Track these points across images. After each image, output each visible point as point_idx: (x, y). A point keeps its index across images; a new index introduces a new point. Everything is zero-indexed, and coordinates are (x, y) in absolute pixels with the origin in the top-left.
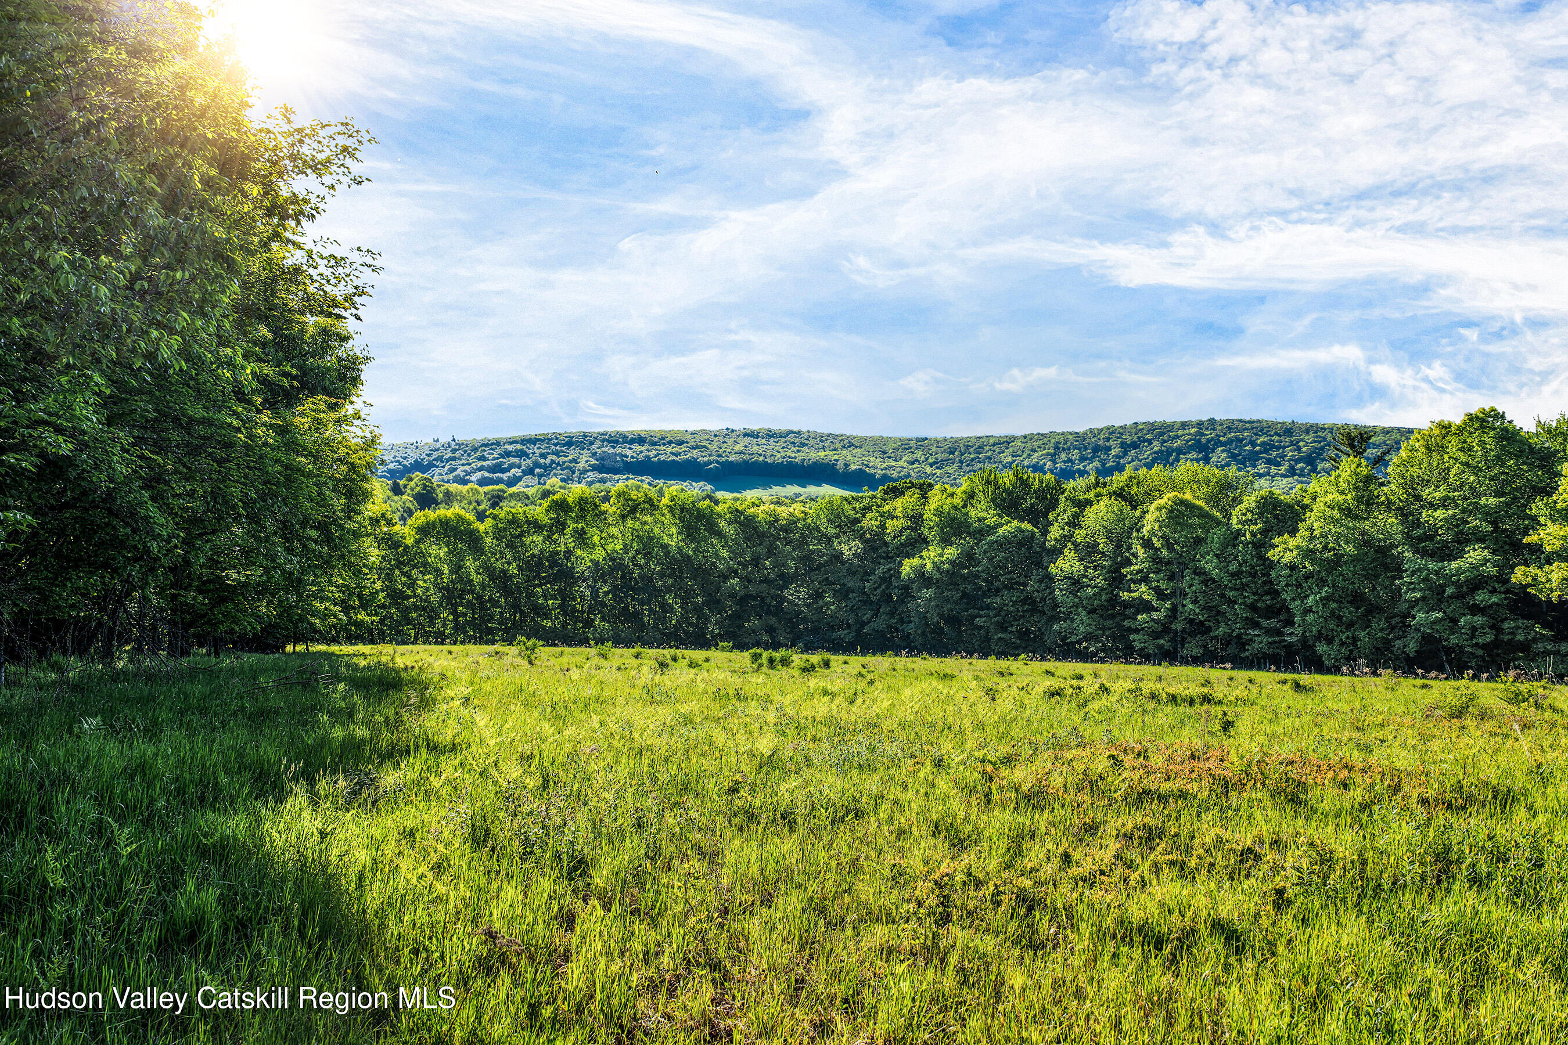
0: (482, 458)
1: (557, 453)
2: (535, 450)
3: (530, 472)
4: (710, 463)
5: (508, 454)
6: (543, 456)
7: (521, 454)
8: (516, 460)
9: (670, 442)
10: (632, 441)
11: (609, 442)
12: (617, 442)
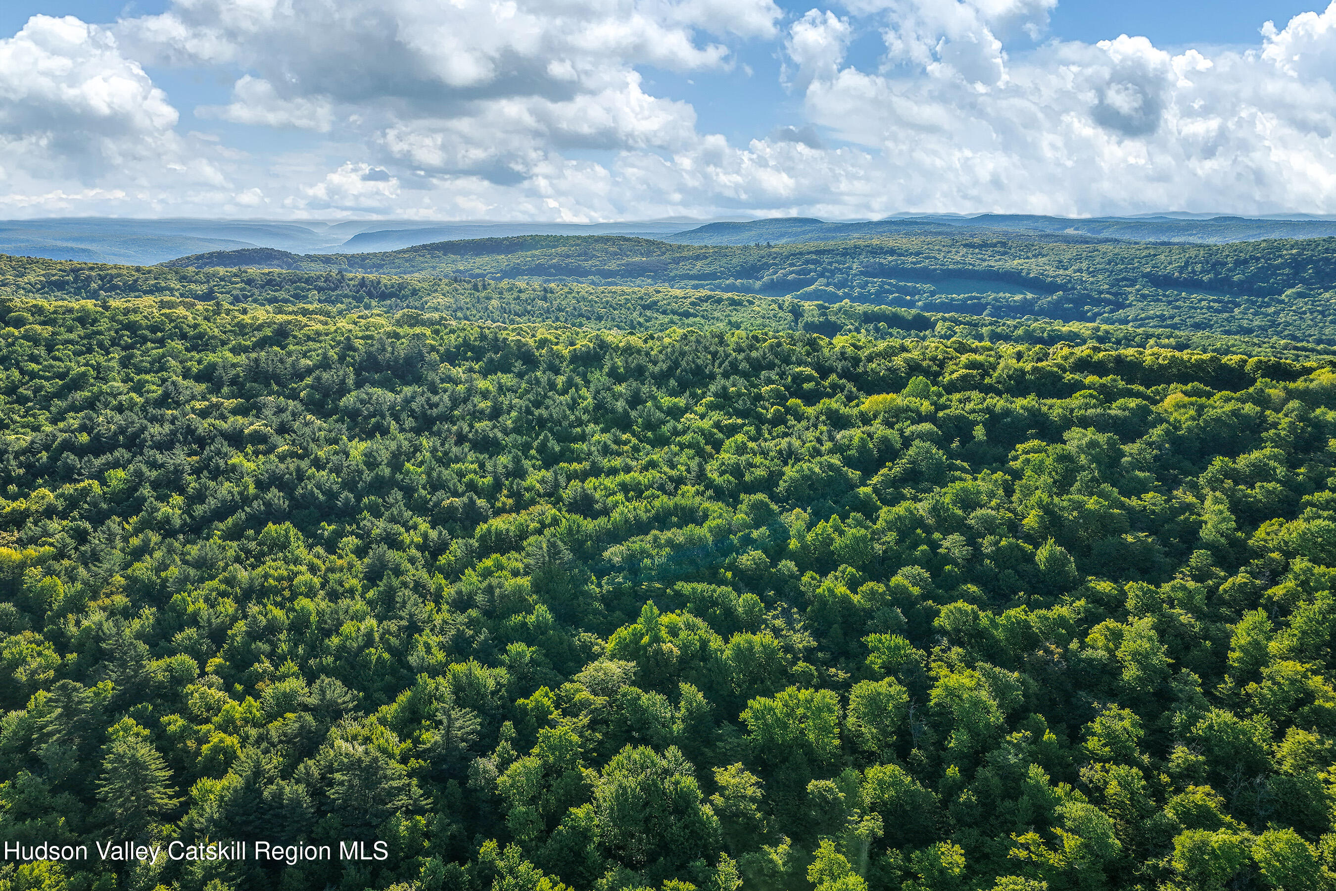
0: (792, 265)
1: (839, 263)
2: (826, 259)
3: (822, 275)
4: (935, 270)
5: (807, 262)
6: (830, 264)
7: (814, 262)
8: (813, 267)
9: (911, 254)
10: (886, 253)
11: (872, 253)
12: (876, 253)
